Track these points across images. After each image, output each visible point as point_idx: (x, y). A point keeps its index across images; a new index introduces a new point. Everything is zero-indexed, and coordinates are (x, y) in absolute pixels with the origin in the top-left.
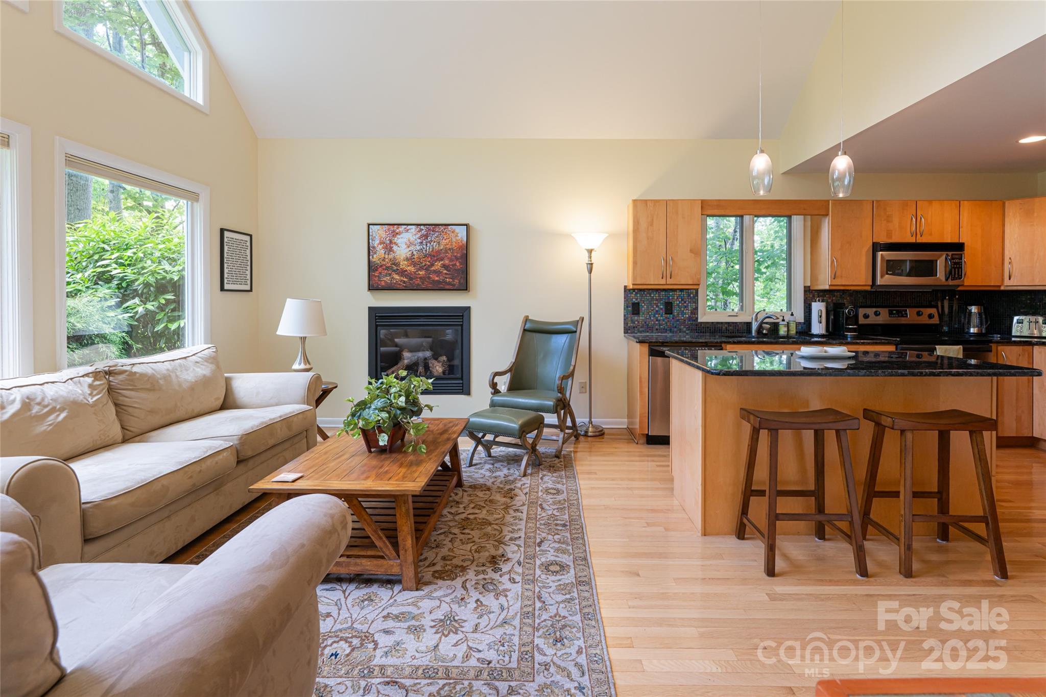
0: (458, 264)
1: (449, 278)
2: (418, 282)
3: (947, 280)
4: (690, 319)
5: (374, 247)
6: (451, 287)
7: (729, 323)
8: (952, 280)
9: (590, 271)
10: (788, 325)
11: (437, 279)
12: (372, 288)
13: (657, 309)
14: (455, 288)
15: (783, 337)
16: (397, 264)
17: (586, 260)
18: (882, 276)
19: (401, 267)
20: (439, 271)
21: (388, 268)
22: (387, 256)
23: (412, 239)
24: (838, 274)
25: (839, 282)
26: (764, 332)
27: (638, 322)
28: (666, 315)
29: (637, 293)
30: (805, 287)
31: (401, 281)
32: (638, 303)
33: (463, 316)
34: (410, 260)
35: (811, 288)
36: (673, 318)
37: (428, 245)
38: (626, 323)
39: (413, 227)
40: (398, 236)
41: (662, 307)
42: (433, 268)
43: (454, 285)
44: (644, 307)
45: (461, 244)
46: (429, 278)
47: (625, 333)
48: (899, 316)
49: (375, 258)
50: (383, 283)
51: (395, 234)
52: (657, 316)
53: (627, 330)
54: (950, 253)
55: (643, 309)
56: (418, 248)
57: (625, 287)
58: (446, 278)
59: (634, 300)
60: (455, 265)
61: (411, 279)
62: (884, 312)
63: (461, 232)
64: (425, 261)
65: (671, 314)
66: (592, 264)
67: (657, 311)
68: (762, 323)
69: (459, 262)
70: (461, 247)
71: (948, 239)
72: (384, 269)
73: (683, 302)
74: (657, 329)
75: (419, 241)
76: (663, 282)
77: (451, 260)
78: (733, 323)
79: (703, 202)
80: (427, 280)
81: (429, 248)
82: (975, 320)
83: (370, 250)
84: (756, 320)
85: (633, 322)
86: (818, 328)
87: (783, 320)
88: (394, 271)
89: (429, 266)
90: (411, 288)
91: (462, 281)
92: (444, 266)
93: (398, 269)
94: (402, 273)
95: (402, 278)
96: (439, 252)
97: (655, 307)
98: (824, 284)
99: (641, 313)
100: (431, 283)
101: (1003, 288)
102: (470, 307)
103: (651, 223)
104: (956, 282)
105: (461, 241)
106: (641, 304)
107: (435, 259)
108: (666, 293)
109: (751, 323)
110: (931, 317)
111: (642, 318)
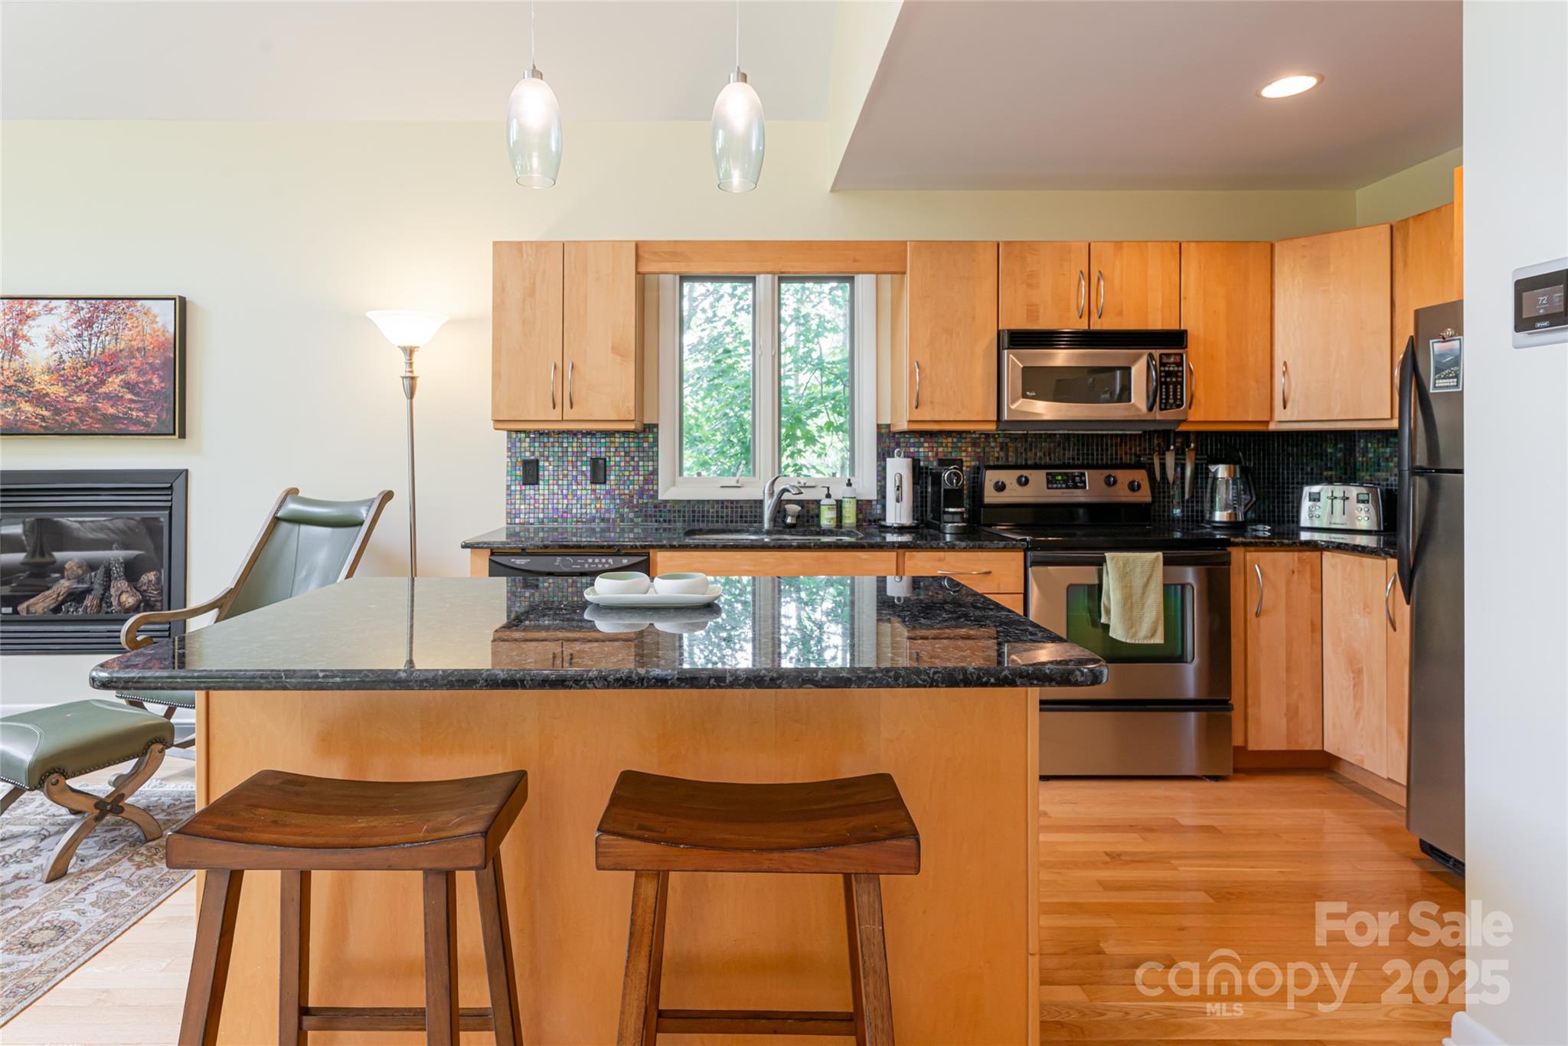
0: (156, 381)
1: (138, 410)
2: (73, 418)
3: (1150, 409)
4: (641, 493)
6: (141, 429)
7: (723, 502)
8: (1161, 409)
9: (411, 394)
10: (839, 505)
11: (111, 411)
13: (575, 473)
14: (150, 431)
15: (828, 532)
16: (29, 382)
17: (403, 370)
18: (1016, 402)
19: (37, 387)
20: (117, 396)
21: (8, 390)
22: (7, 365)
23: (60, 329)
24: (925, 397)
25: (927, 414)
26: (789, 520)
27: (537, 502)
28: (593, 486)
29: (534, 440)
30: (879, 426)
31: (37, 417)
32: (537, 461)
33: (171, 488)
34: (56, 372)
35: (894, 429)
36: (608, 493)
37: (94, 340)
38: (510, 503)
39: (63, 303)
40: (30, 323)
41: (584, 468)
42: (103, 390)
43: (147, 425)
44: (547, 468)
45: (162, 339)
46: (95, 409)
48: (1068, 487)
50: (2, 421)
51: (24, 318)
52: (575, 487)
53: (512, 518)
54: (1156, 353)
55: (546, 473)
56: (73, 347)
58: (131, 409)
59: (528, 454)
60: (151, 382)
61: (56, 412)
62: (1038, 477)
63: (165, 315)
64: (88, 374)
65: (604, 483)
66: (413, 378)
67: (575, 478)
69: (159, 376)
70: (161, 346)
71: (1156, 322)
72: (1, 391)
73: (628, 459)
74: (574, 517)
75: (75, 333)
76: (556, 415)
77: (141, 372)
78: (732, 502)
79: (637, 245)
80: (91, 414)
81: (95, 347)
82: (1226, 494)
84: (772, 494)
85: (525, 500)
86: (898, 513)
87: (828, 496)
88: (22, 395)
89: (95, 384)
90: (59, 431)
91: (164, 416)
92: (127, 385)
93: (30, 393)
94: (40, 399)
95: (39, 411)
96: (115, 356)
97: (570, 468)
98: (903, 417)
99: (541, 482)
100: (99, 421)
101: (1272, 427)
102: (187, 471)
103: (531, 292)
104: (1170, 414)
105: (164, 332)
106: (541, 464)
107: (109, 369)
108: (594, 440)
109: (760, 503)
110: (1133, 487)
111: (541, 492)
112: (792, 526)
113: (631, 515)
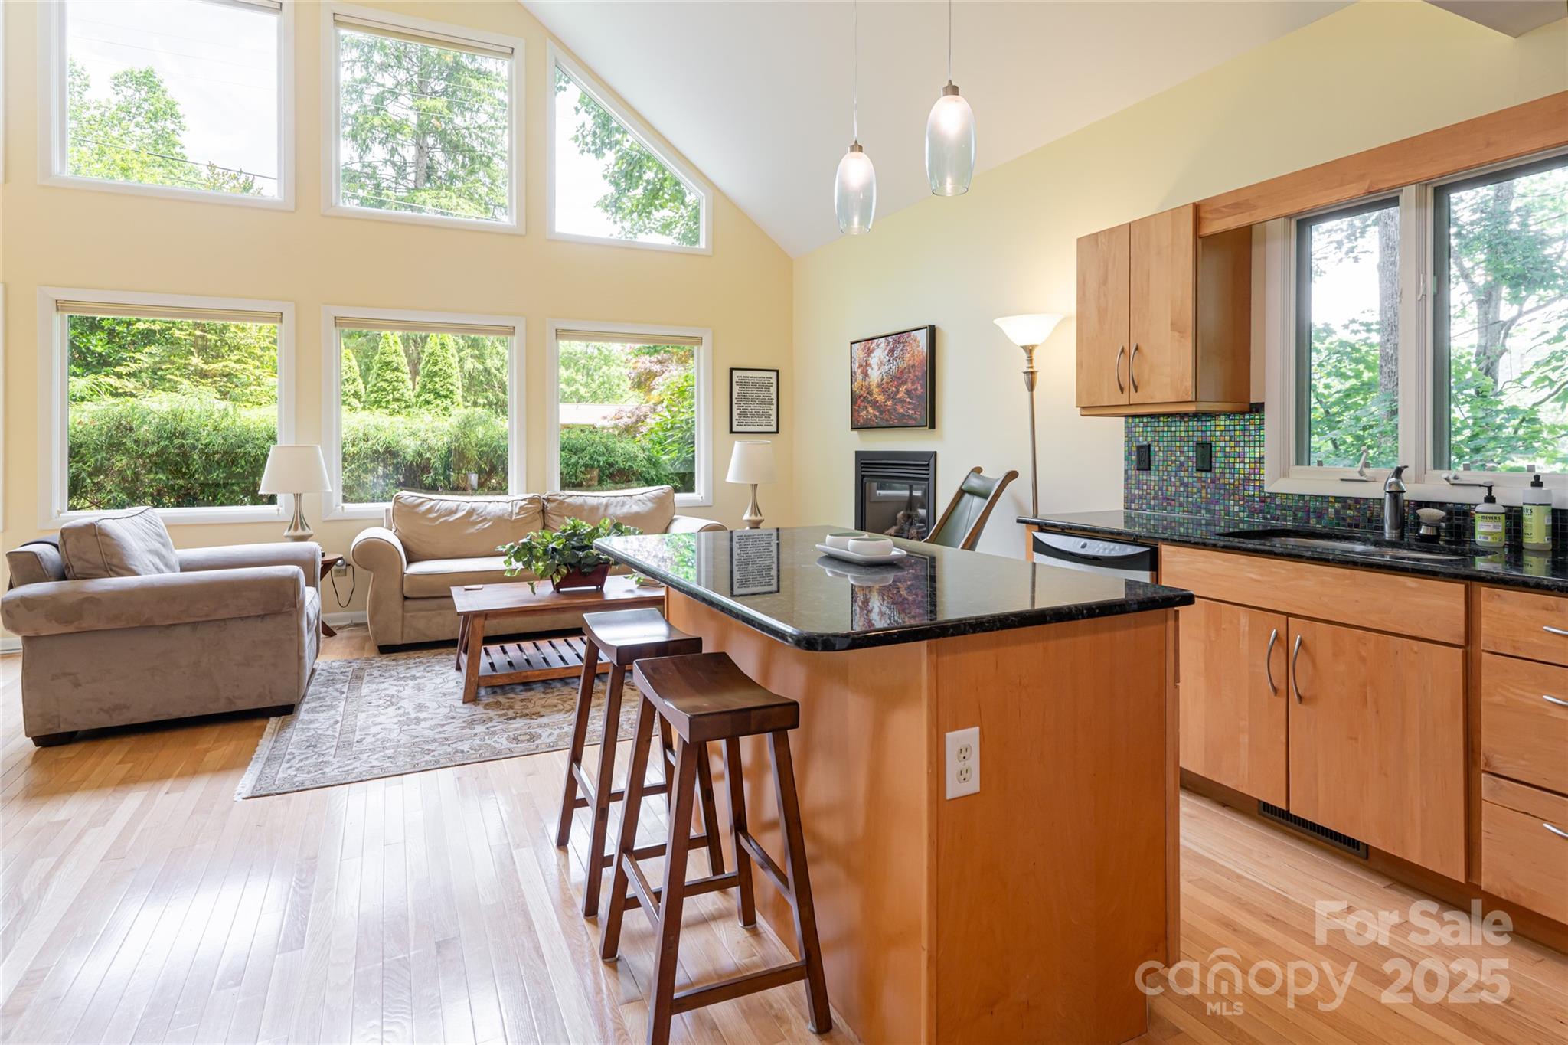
0: (921, 388)
1: (912, 409)
2: (887, 416)
4: (1247, 484)
5: (855, 373)
6: (913, 422)
9: (1031, 387)
11: (902, 411)
12: (855, 426)
13: (1182, 459)
14: (915, 424)
15: (1490, 555)
16: (872, 394)
19: (875, 396)
20: (904, 400)
21: (865, 400)
22: (863, 383)
23: (882, 357)
26: (1423, 531)
27: (1149, 487)
28: (1199, 474)
29: (1145, 426)
31: (874, 416)
32: (1149, 446)
33: (928, 465)
34: (881, 386)
36: (1213, 482)
37: (895, 362)
38: (1127, 488)
39: (883, 340)
40: (872, 355)
41: (1191, 454)
42: (898, 396)
43: (915, 420)
44: (1158, 456)
45: (923, 357)
46: (895, 410)
47: (1126, 508)
49: (856, 387)
50: (861, 420)
51: (870, 352)
52: (1182, 474)
53: (1128, 503)
55: (1157, 458)
56: (887, 368)
58: (908, 409)
59: (1141, 439)
60: (917, 389)
61: (882, 413)
63: (922, 337)
64: (892, 386)
65: (1210, 470)
66: (1032, 373)
67: (1182, 464)
69: (920, 385)
70: (920, 363)
72: (861, 401)
73: (1232, 444)
74: (1181, 505)
75: (888, 358)
77: (913, 383)
78: (1357, 500)
80: (895, 414)
81: (895, 367)
83: (852, 377)
85: (1139, 485)
87: (1492, 499)
88: (869, 403)
89: (895, 393)
90: (882, 425)
91: (922, 413)
92: (907, 392)
93: (872, 400)
94: (875, 404)
95: (875, 413)
96: (903, 372)
97: (1178, 454)
99: (1153, 468)
100: (897, 418)
102: (935, 452)
103: (1105, 280)
105: (921, 352)
106: (1152, 448)
107: (900, 381)
108: (1200, 424)
111: (1153, 478)
113: (1236, 509)
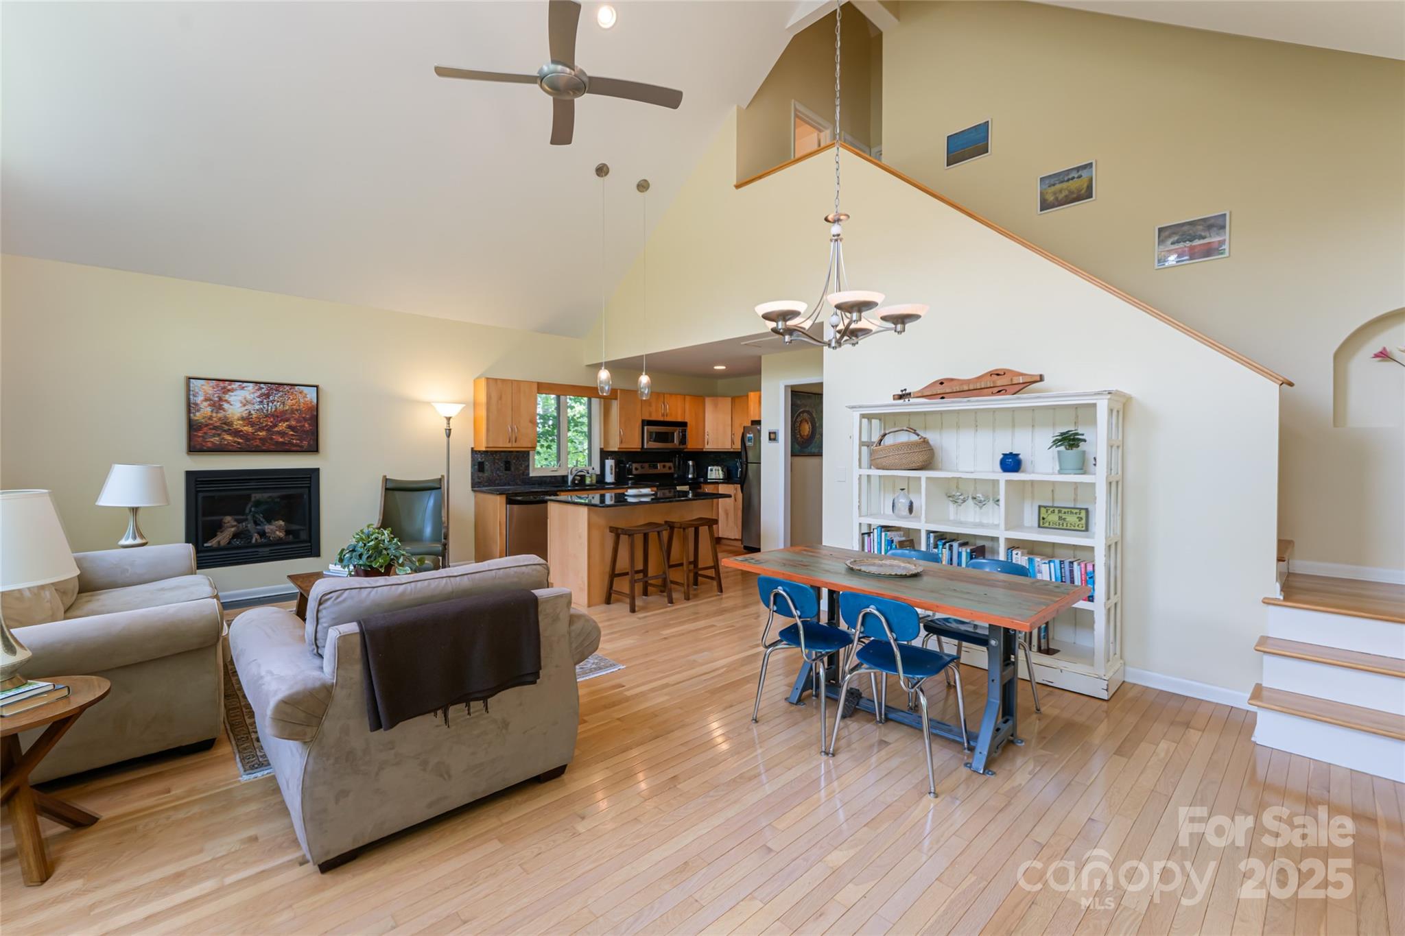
0: (307, 425)
1: (297, 440)
2: (258, 443)
3: (680, 444)
4: (523, 474)
5: (196, 404)
6: (298, 449)
7: (552, 476)
8: (682, 445)
9: (448, 436)
10: (590, 476)
11: (281, 440)
12: (194, 448)
14: (304, 450)
16: (230, 424)
17: (445, 426)
18: (647, 442)
19: (235, 427)
20: (284, 432)
21: (215, 428)
22: (214, 415)
23: (249, 397)
24: (622, 440)
25: (624, 446)
26: (576, 482)
27: (483, 478)
28: (505, 472)
29: (482, 454)
30: (600, 449)
31: (235, 442)
32: (483, 463)
33: (310, 478)
34: (247, 420)
35: (605, 450)
36: (511, 474)
37: (270, 404)
38: (473, 479)
39: (251, 384)
40: (230, 393)
41: (502, 465)
42: (276, 429)
43: (302, 447)
44: (487, 465)
45: (310, 405)
46: (271, 439)
47: (472, 487)
49: (198, 416)
50: (209, 445)
51: (226, 391)
52: (498, 472)
53: (473, 485)
54: (681, 428)
55: (487, 467)
56: (257, 407)
57: (472, 448)
58: (293, 439)
59: (479, 460)
60: (304, 426)
61: (247, 440)
62: (646, 465)
63: (310, 393)
64: (266, 421)
65: (510, 470)
66: (450, 430)
67: (498, 468)
68: (576, 475)
69: (309, 424)
70: (309, 408)
71: (680, 419)
72: (210, 429)
73: (518, 461)
74: (498, 483)
75: (258, 400)
76: (509, 445)
77: (298, 421)
78: (554, 476)
79: (539, 384)
80: (269, 441)
81: (271, 408)
82: (691, 470)
83: (190, 407)
84: (570, 473)
85: (479, 478)
86: (610, 478)
87: (588, 473)
88: (225, 431)
89: (271, 426)
90: (249, 449)
91: (312, 443)
92: (289, 427)
93: (230, 430)
94: (236, 433)
95: (236, 439)
96: (284, 412)
97: (497, 465)
98: (614, 446)
99: (485, 470)
100: (273, 445)
101: (704, 450)
102: (319, 469)
103: (500, 398)
104: (681, 447)
105: (311, 402)
107: (279, 419)
108: (505, 455)
109: (567, 476)
110: (670, 468)
111: (486, 474)
112: (577, 484)
113: (520, 483)
